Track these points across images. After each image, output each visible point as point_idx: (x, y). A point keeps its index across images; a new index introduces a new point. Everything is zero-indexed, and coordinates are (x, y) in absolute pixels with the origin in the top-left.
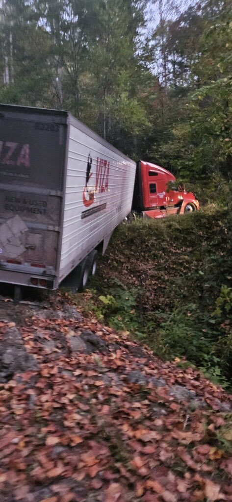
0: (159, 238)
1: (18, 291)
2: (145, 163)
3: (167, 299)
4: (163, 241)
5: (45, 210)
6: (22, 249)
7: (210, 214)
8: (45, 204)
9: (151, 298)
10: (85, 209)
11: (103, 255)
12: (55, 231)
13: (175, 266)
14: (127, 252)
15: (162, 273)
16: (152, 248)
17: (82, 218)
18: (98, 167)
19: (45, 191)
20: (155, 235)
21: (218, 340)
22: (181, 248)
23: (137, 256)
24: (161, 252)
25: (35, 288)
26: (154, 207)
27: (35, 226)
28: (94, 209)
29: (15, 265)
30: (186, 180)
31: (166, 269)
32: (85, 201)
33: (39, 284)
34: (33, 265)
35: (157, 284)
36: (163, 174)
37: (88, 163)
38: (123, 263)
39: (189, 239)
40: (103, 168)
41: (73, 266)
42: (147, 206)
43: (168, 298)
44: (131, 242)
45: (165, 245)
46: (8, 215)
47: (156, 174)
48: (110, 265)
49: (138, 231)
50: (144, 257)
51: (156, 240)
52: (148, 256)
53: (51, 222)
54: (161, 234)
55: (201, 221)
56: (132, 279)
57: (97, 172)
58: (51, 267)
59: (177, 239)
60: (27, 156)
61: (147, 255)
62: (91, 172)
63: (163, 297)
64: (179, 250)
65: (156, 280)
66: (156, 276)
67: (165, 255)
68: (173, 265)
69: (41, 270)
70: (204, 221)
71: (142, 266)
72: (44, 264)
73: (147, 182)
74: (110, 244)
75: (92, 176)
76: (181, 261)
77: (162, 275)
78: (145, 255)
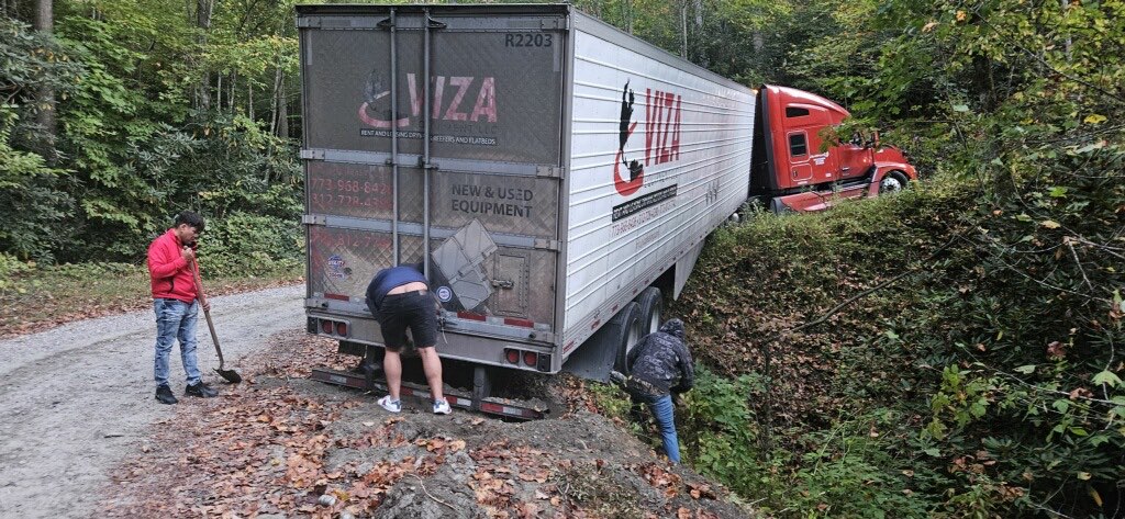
0: (815, 258)
1: (480, 376)
2: (775, 89)
3: (837, 400)
4: (823, 264)
5: (528, 208)
6: (486, 291)
7: (943, 196)
8: (528, 195)
9: (796, 395)
10: (622, 199)
11: (676, 298)
12: (549, 250)
13: (854, 322)
14: (735, 290)
15: (825, 337)
16: (796, 281)
17: (614, 220)
18: (652, 109)
19: (530, 170)
20: (804, 249)
21: (946, 498)
22: (870, 278)
23: (760, 299)
24: (819, 289)
25: (514, 369)
26: (800, 187)
27: (510, 240)
28: (644, 199)
29: (474, 322)
30: (867, 120)
31: (832, 329)
32: (619, 184)
33: (521, 361)
34: (507, 322)
35: (811, 364)
36: (823, 109)
37: (624, 103)
38: (726, 316)
39: (890, 256)
40: (665, 112)
41: (597, 323)
42: (783, 186)
43: (840, 395)
44: (746, 266)
45: (829, 273)
46: (457, 222)
47: (805, 112)
48: (696, 320)
49: (761, 243)
50: (777, 301)
51: (806, 261)
52: (788, 299)
53: (541, 231)
54: (819, 246)
55: (918, 213)
56: (749, 351)
57: (648, 119)
58: (544, 326)
59: (857, 257)
60: (491, 102)
61: (783, 297)
62: (632, 120)
63: (828, 393)
64: (864, 282)
65: (807, 355)
66: (810, 345)
67: (829, 295)
68: (850, 318)
69: (526, 332)
70: (925, 212)
71: (767, 323)
72: (531, 318)
73: (782, 132)
74: (695, 273)
75: (635, 130)
76: (870, 310)
77: (822, 344)
78: (778, 296)
